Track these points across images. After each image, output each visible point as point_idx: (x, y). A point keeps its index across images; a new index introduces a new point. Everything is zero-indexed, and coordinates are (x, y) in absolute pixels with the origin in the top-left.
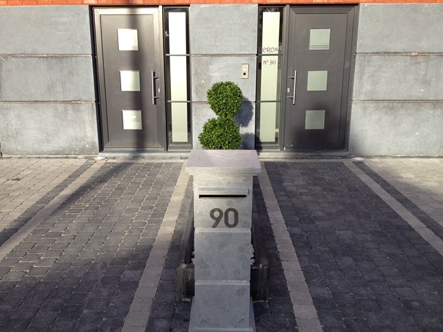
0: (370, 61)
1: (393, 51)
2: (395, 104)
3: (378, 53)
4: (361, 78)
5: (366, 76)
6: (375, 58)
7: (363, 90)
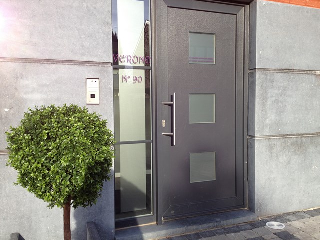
0: (273, 82)
1: (298, 69)
2: (304, 140)
3: (281, 70)
4: (264, 105)
5: (269, 102)
6: (278, 76)
7: (268, 121)
